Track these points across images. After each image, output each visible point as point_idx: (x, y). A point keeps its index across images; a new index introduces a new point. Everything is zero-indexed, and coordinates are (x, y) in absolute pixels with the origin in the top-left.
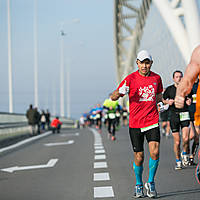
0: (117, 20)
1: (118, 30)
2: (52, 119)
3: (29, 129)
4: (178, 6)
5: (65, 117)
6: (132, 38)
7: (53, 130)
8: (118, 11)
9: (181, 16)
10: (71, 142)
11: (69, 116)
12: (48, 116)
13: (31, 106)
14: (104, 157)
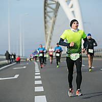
0: (45, 13)
1: (45, 18)
2: (16, 57)
3: (6, 61)
4: (72, 7)
5: (22, 56)
6: (51, 21)
7: (17, 62)
8: (45, 9)
9: (73, 12)
10: (25, 67)
11: (24, 56)
12: (15, 56)
13: (7, 52)
14: (39, 74)
